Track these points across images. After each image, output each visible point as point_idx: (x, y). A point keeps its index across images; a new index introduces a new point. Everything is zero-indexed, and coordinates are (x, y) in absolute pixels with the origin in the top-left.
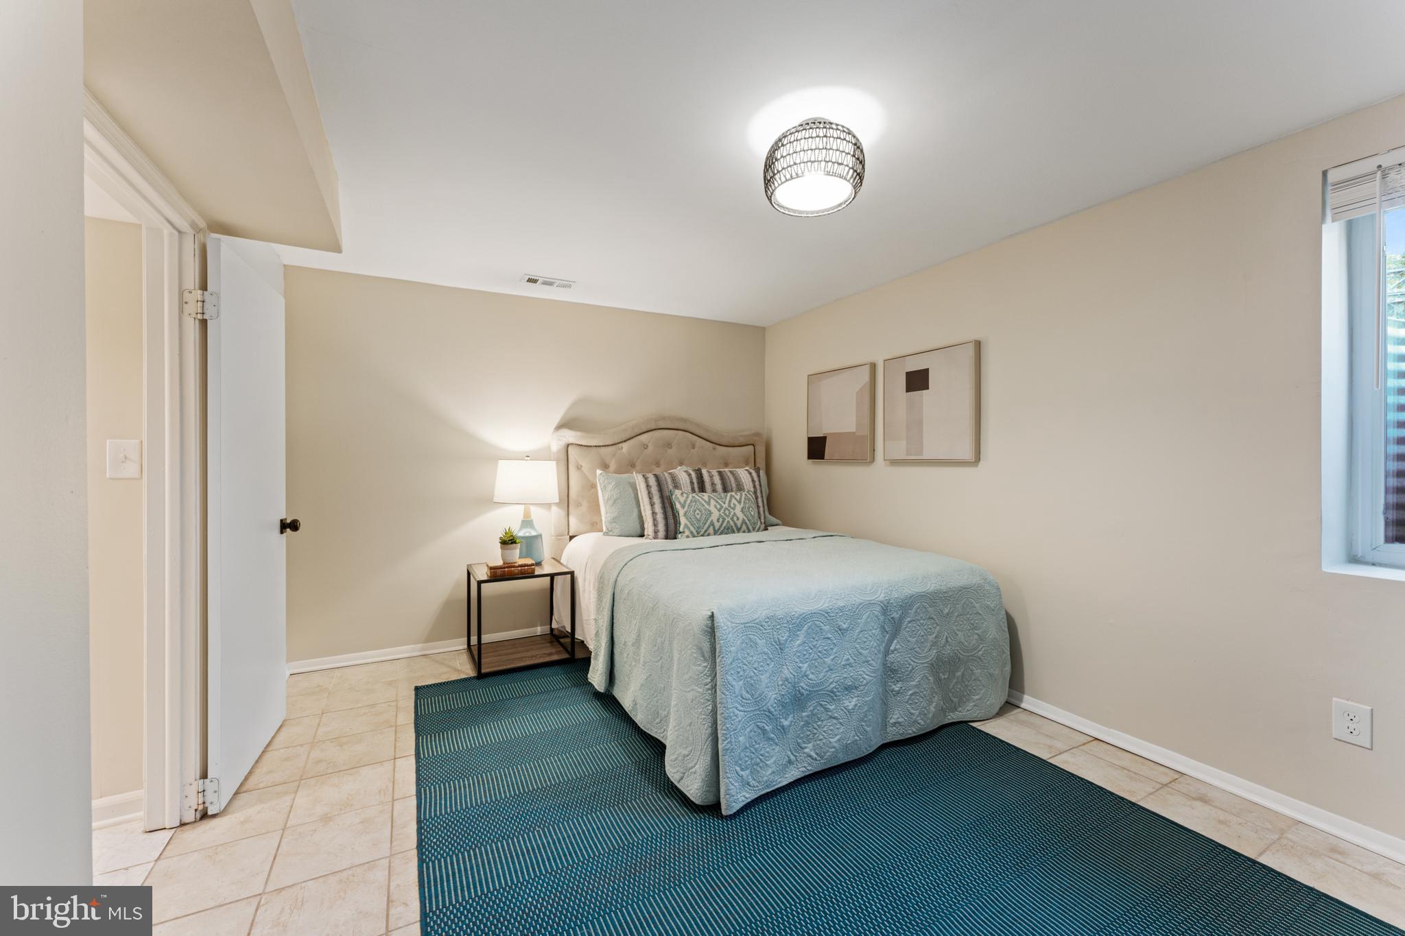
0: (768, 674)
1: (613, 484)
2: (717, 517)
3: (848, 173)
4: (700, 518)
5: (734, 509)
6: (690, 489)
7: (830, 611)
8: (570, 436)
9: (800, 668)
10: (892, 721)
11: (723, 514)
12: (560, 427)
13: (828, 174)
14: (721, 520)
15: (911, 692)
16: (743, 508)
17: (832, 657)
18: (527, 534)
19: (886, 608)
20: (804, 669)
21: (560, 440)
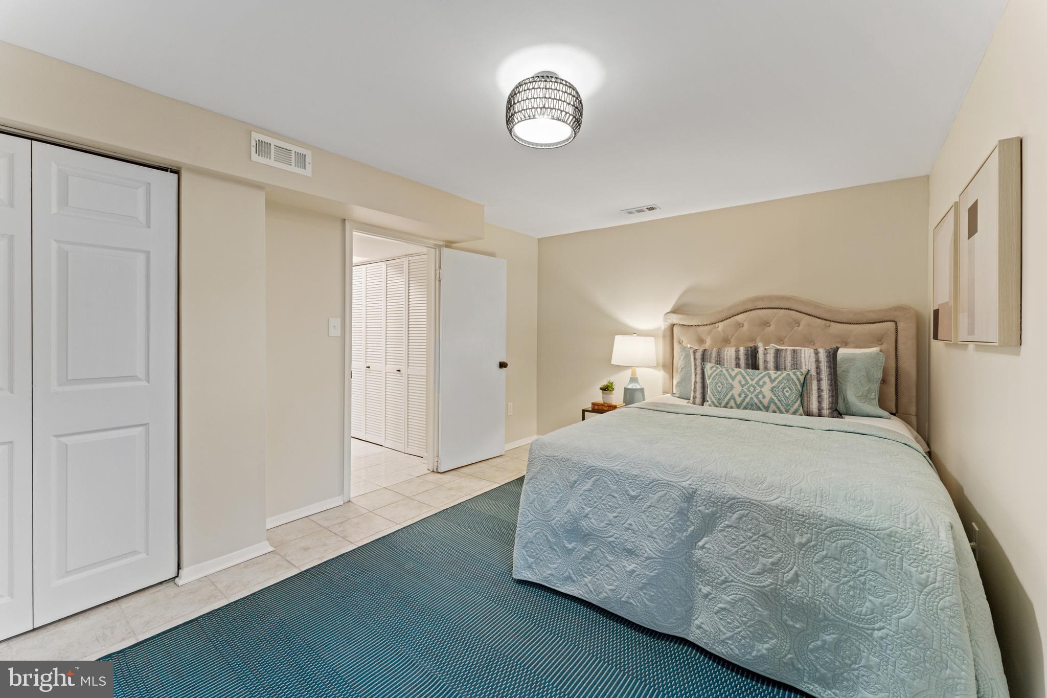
0: (556, 500)
1: (684, 355)
2: (739, 392)
3: (568, 118)
4: (721, 390)
5: (762, 387)
6: (734, 363)
7: (619, 474)
8: (675, 319)
9: (583, 508)
10: (697, 622)
11: (746, 390)
12: (674, 311)
13: (553, 118)
14: (743, 395)
15: (721, 605)
16: (774, 387)
17: (615, 514)
18: (634, 387)
19: (690, 497)
20: (586, 511)
21: (666, 321)
